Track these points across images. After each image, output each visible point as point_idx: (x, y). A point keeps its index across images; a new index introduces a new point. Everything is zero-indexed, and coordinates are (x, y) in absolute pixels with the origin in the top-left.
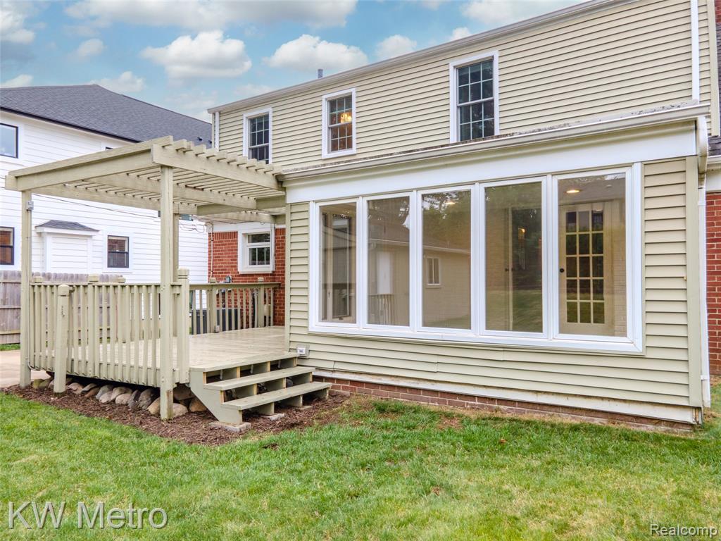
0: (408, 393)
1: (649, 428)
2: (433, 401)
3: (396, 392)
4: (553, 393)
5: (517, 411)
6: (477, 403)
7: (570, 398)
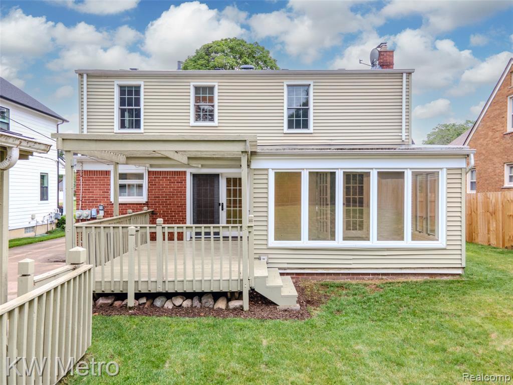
0: (333, 277)
1: (445, 278)
2: (347, 279)
3: (325, 277)
4: (408, 268)
5: (390, 278)
6: (371, 277)
7: (416, 269)
